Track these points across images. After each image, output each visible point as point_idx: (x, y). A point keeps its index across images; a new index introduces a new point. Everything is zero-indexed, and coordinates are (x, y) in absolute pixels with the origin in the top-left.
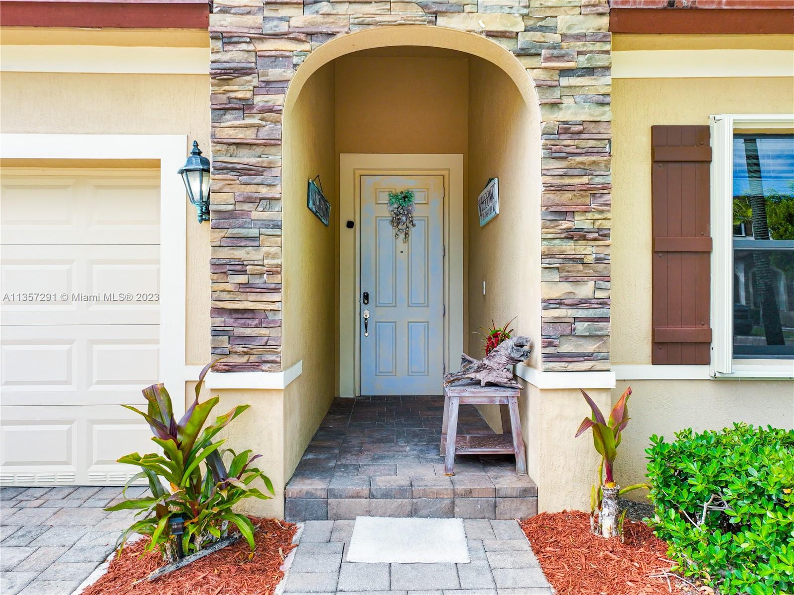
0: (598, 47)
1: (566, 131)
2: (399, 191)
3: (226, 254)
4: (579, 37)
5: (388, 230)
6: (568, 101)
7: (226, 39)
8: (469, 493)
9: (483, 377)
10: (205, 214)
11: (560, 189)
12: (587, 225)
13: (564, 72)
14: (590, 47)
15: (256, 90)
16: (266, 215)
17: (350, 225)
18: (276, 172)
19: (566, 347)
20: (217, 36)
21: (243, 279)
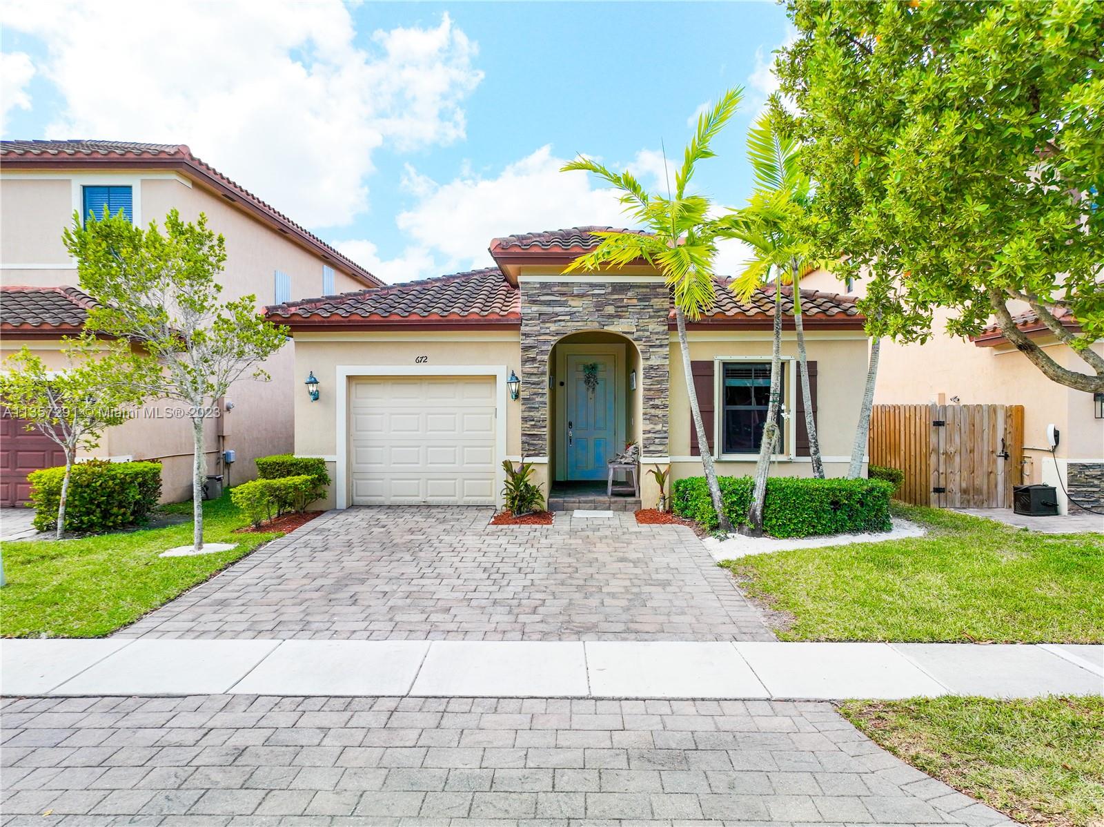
0: (664, 337)
1: (652, 368)
2: (589, 363)
3: (526, 414)
4: (657, 333)
5: (583, 386)
6: (652, 357)
7: (526, 335)
8: (615, 502)
9: (623, 461)
10: (517, 396)
11: (650, 390)
12: (659, 403)
13: (651, 346)
14: (661, 337)
15: (537, 354)
16: (541, 399)
17: (562, 384)
18: (545, 383)
19: (652, 448)
20: (523, 335)
21: (533, 423)
